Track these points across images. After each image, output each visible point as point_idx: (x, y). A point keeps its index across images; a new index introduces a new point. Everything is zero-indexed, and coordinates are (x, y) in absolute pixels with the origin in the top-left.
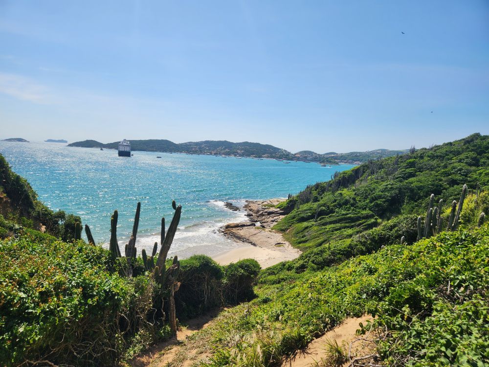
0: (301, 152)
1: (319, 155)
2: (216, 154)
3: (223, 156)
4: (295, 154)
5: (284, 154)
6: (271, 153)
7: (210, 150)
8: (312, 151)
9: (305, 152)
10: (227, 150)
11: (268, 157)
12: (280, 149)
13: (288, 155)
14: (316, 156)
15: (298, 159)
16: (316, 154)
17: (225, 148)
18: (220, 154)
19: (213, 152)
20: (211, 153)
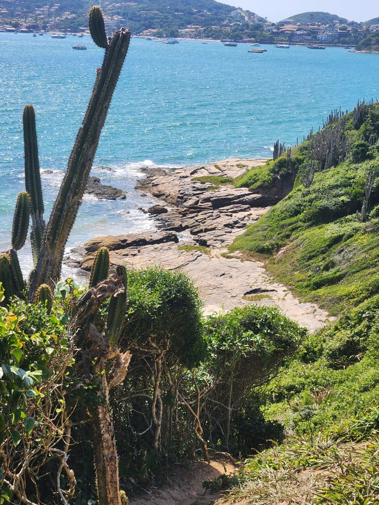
0: (297, 18)
1: (353, 23)
2: (32, 29)
3: (58, 33)
4: (282, 24)
5: (247, 25)
6: (206, 23)
7: (12, 14)
9: (312, 16)
10: (67, 15)
11: (198, 35)
12: (233, 9)
13: (258, 27)
14: (345, 29)
15: (291, 39)
16: (342, 21)
17: (61, 10)
18: (44, 28)
19: (24, 23)
20: (16, 26)
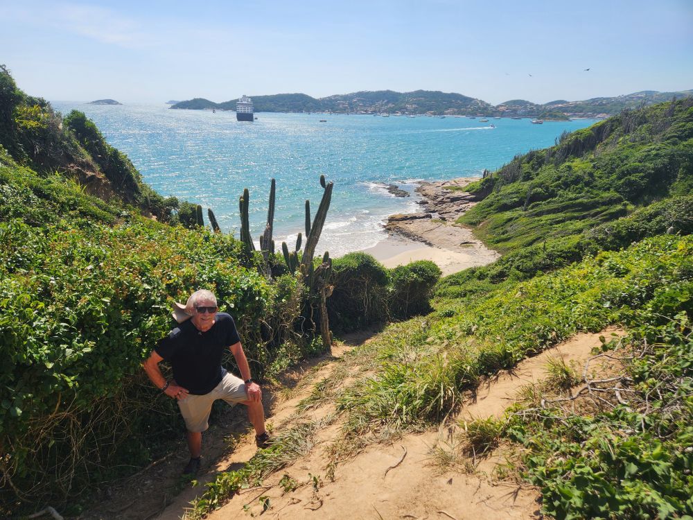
0: (507, 103)
1: (537, 105)
2: (373, 112)
3: (385, 114)
4: (498, 106)
5: (479, 108)
6: (459, 107)
7: (364, 106)
8: (526, 100)
9: (515, 102)
10: (391, 105)
11: (454, 113)
12: (473, 99)
13: (485, 109)
14: (532, 108)
15: (503, 114)
16: (531, 104)
17: (388, 102)
18: (379, 111)
19: (370, 110)
20: (366, 111)
